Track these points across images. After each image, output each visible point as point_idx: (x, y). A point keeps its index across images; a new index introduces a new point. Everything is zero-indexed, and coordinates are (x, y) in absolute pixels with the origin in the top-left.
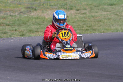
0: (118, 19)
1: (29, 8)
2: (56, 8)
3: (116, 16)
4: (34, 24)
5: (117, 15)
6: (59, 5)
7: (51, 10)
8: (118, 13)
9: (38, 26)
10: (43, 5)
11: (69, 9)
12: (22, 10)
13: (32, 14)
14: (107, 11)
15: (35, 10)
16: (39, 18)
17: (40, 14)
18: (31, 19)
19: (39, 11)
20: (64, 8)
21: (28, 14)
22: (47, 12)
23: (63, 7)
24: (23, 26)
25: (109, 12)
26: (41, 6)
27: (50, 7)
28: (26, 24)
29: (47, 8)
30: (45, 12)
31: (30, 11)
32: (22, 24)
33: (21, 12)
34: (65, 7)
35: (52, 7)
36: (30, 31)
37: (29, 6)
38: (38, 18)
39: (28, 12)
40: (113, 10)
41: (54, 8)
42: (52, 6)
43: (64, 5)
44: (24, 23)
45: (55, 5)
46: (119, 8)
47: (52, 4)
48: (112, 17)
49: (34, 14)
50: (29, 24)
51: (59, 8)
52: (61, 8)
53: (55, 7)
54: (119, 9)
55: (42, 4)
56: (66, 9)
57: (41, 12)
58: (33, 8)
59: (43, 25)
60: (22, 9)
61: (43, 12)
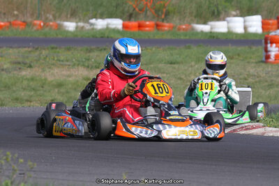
0: (182, 86)
1: (19, 63)
2: (69, 65)
3: (179, 82)
4: (24, 89)
5: (180, 79)
6: (74, 60)
7: (58, 67)
8: (183, 77)
9: (32, 93)
10: (45, 59)
11: (92, 67)
12: (5, 67)
13: (24, 73)
14: (164, 73)
15: (30, 66)
16: (36, 80)
17: (37, 74)
18: (21, 80)
19: (37, 69)
20: (83, 65)
21: (15, 72)
22: (52, 71)
23: (82, 63)
24: (4, 92)
25: (167, 74)
26: (41, 61)
27: (58, 62)
28: (9, 88)
29: (53, 64)
30: (48, 70)
31: (20, 69)
32: (3, 89)
33: (3, 70)
34: (86, 65)
35: (61, 63)
36: (17, 99)
37: (20, 60)
38: (32, 79)
39: (15, 70)
40: (175, 70)
41: (66, 65)
42: (62, 61)
43: (84, 60)
44: (7, 87)
45: (67, 61)
46: (186, 68)
47: (62, 58)
48: (172, 82)
49: (26, 73)
50: (14, 89)
51: (74, 65)
52: (78, 65)
53: (68, 63)
54: (185, 70)
55: (42, 58)
56: (88, 67)
57: (40, 70)
58: (25, 64)
59: (42, 92)
60: (5, 64)
61: (44, 71)
